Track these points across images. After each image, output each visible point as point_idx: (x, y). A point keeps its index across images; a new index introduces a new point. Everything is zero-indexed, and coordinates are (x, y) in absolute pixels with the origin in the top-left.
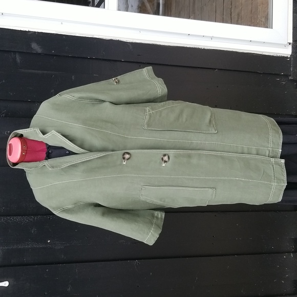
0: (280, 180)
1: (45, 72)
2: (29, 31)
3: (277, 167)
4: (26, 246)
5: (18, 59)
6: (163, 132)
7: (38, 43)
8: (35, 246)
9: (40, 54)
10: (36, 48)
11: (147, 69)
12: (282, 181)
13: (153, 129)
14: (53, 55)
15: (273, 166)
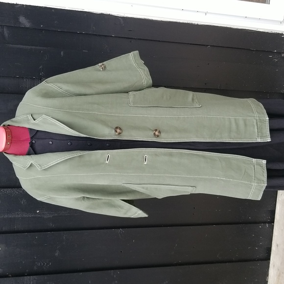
0: (260, 180)
1: (33, 47)
2: (17, 4)
3: (258, 168)
4: (17, 216)
5: (6, 33)
6: (149, 108)
7: (27, 17)
8: (24, 216)
9: (28, 28)
10: (24, 21)
11: (134, 54)
12: (262, 182)
13: (139, 106)
14: (41, 30)
15: (254, 166)
